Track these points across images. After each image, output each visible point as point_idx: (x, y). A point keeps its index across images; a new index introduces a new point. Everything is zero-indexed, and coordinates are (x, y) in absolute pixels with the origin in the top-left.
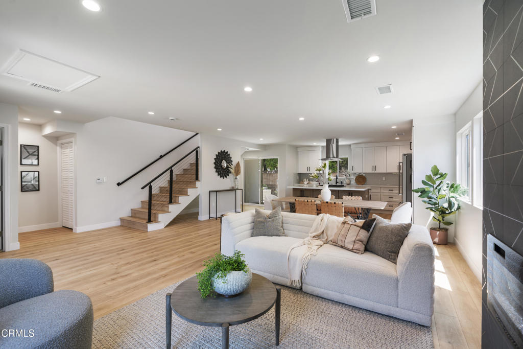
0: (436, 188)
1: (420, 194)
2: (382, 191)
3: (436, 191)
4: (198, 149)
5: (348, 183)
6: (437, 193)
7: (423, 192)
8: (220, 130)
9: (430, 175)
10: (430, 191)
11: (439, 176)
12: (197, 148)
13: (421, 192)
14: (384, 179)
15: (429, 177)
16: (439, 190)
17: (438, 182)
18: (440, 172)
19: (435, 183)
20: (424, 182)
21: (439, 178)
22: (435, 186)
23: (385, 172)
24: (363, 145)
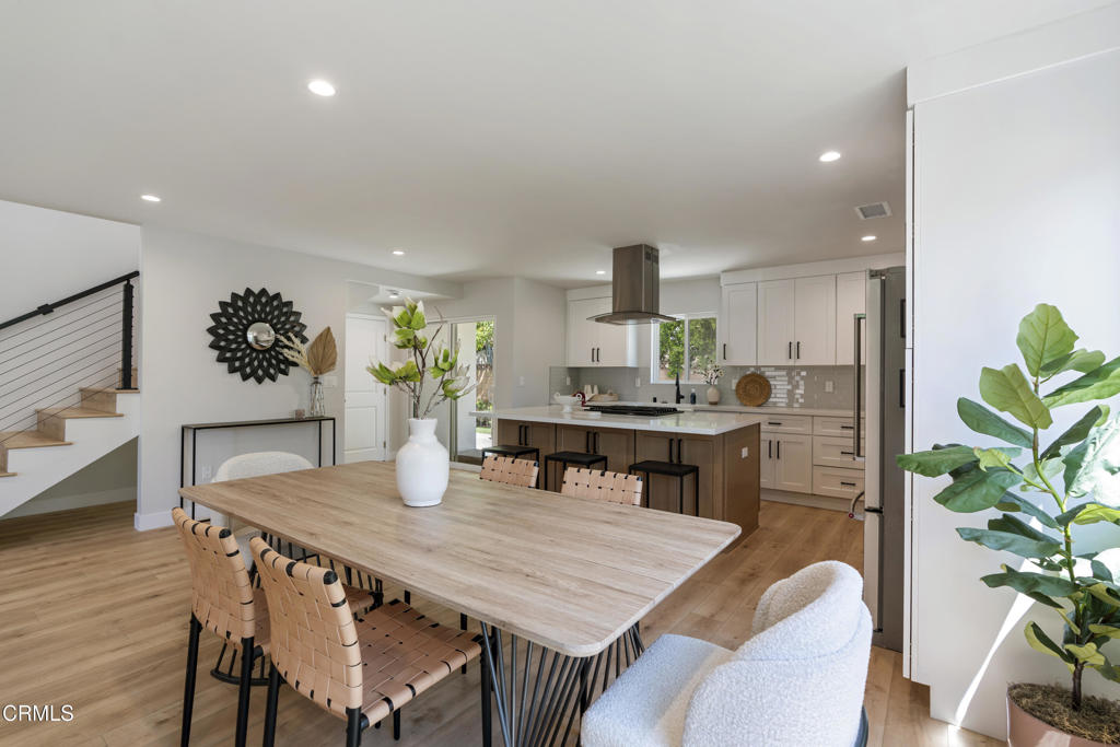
0: (1053, 452)
1: (946, 480)
2: (819, 430)
3: (1054, 470)
4: (132, 281)
5: (715, 399)
6: (1058, 482)
7: (966, 476)
8: (155, 199)
9: (1015, 369)
10: (1010, 470)
11: (1071, 375)
12: (128, 277)
13: (955, 474)
14: (829, 387)
15: (1005, 384)
16: (1073, 467)
17: (1066, 416)
18: (1077, 346)
19: (1048, 422)
20: (971, 414)
21: (1074, 386)
22: (1046, 438)
23: (831, 363)
24: (759, 275)
